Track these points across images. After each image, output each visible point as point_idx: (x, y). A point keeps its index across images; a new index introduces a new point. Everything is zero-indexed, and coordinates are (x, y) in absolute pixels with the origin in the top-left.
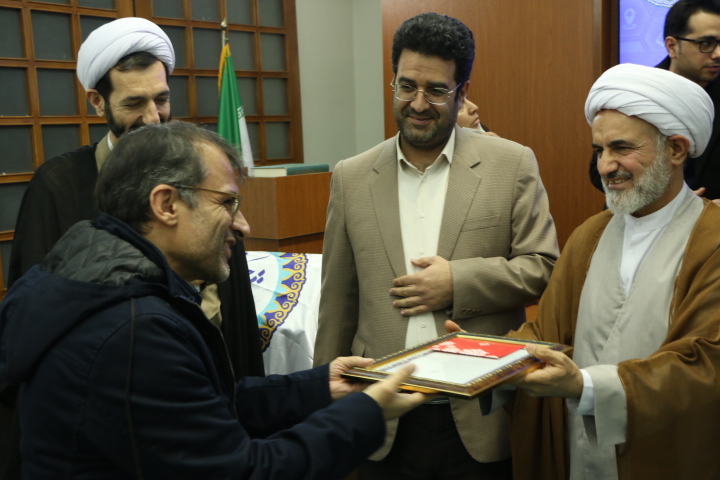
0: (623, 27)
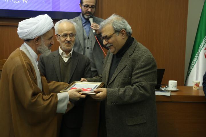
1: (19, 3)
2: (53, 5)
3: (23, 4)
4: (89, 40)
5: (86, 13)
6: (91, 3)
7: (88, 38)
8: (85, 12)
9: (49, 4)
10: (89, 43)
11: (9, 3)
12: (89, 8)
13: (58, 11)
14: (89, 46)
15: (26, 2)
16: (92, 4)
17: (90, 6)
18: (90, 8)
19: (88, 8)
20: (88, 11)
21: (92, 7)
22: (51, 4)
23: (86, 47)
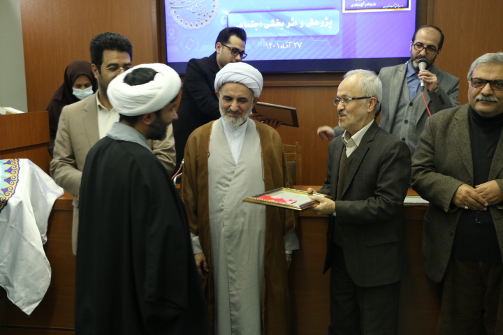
0: (168, 38)
1: (288, 48)
2: (344, 47)
3: (294, 50)
4: (411, 108)
5: (417, 58)
6: (429, 40)
7: (411, 104)
8: (414, 56)
9: (338, 46)
10: (410, 113)
11: (273, 48)
12: (423, 49)
13: (352, 57)
14: (408, 119)
15: (300, 46)
16: (429, 42)
17: (425, 47)
19: (421, 49)
20: (420, 55)
21: (429, 47)
22: (341, 47)
23: (400, 121)
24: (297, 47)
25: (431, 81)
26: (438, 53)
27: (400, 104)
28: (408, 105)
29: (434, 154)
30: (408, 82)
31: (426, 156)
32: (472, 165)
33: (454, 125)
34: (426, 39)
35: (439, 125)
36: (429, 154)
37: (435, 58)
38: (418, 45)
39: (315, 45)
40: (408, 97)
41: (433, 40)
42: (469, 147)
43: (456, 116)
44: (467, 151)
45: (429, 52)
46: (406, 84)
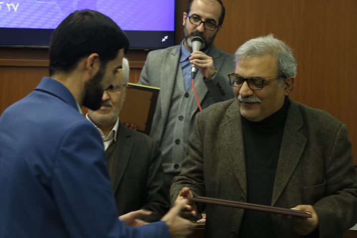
3: (8, 14)
4: (187, 99)
5: (192, 34)
6: (208, 12)
7: (187, 95)
8: (189, 32)
10: (185, 107)
12: (200, 24)
15: (16, 9)
16: (208, 15)
17: (203, 20)
18: (202, 24)
19: (198, 23)
20: (197, 31)
21: (208, 21)
23: (175, 116)
24: (12, 10)
25: (204, 65)
26: (218, 30)
27: (174, 96)
28: (183, 97)
29: (202, 162)
30: (183, 68)
31: (193, 164)
32: (245, 177)
33: (225, 125)
34: (204, 10)
35: (209, 124)
36: (196, 162)
37: (215, 36)
38: (195, 18)
39: (39, 9)
40: (183, 86)
41: (213, 13)
42: (241, 154)
43: (227, 113)
44: (239, 158)
45: (208, 28)
46: (180, 70)
